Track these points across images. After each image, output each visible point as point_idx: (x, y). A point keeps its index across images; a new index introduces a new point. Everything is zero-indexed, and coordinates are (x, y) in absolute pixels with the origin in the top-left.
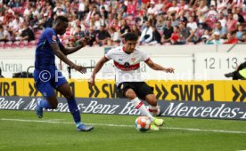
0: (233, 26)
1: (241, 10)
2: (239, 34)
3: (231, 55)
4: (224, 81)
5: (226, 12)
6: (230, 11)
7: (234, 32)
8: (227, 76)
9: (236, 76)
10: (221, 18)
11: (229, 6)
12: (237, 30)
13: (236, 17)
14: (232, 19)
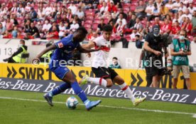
0: (10, 27)
1: (16, 17)
2: (14, 32)
3: (8, 46)
4: (2, 64)
5: (6, 17)
6: (9, 16)
7: (10, 31)
8: (5, 60)
9: (10, 60)
10: (3, 21)
11: (8, 13)
12: (13, 30)
13: (12, 21)
14: (9, 22)
